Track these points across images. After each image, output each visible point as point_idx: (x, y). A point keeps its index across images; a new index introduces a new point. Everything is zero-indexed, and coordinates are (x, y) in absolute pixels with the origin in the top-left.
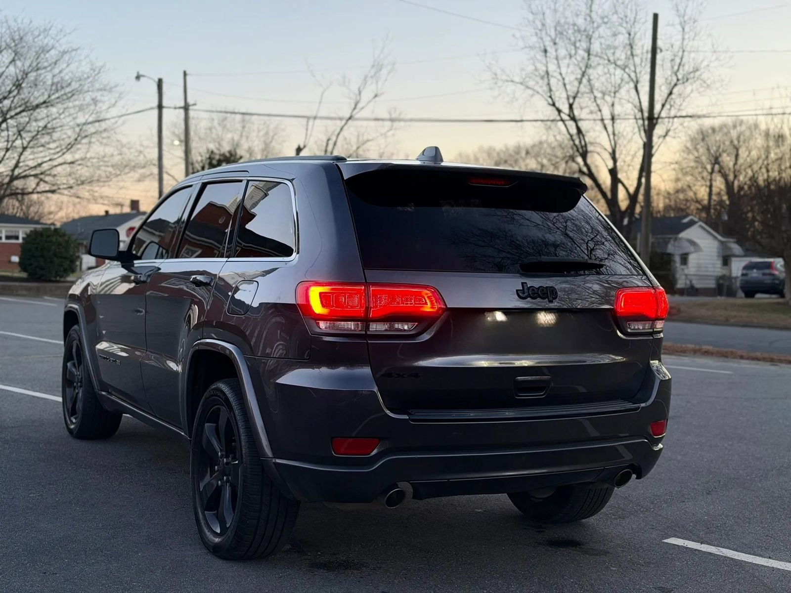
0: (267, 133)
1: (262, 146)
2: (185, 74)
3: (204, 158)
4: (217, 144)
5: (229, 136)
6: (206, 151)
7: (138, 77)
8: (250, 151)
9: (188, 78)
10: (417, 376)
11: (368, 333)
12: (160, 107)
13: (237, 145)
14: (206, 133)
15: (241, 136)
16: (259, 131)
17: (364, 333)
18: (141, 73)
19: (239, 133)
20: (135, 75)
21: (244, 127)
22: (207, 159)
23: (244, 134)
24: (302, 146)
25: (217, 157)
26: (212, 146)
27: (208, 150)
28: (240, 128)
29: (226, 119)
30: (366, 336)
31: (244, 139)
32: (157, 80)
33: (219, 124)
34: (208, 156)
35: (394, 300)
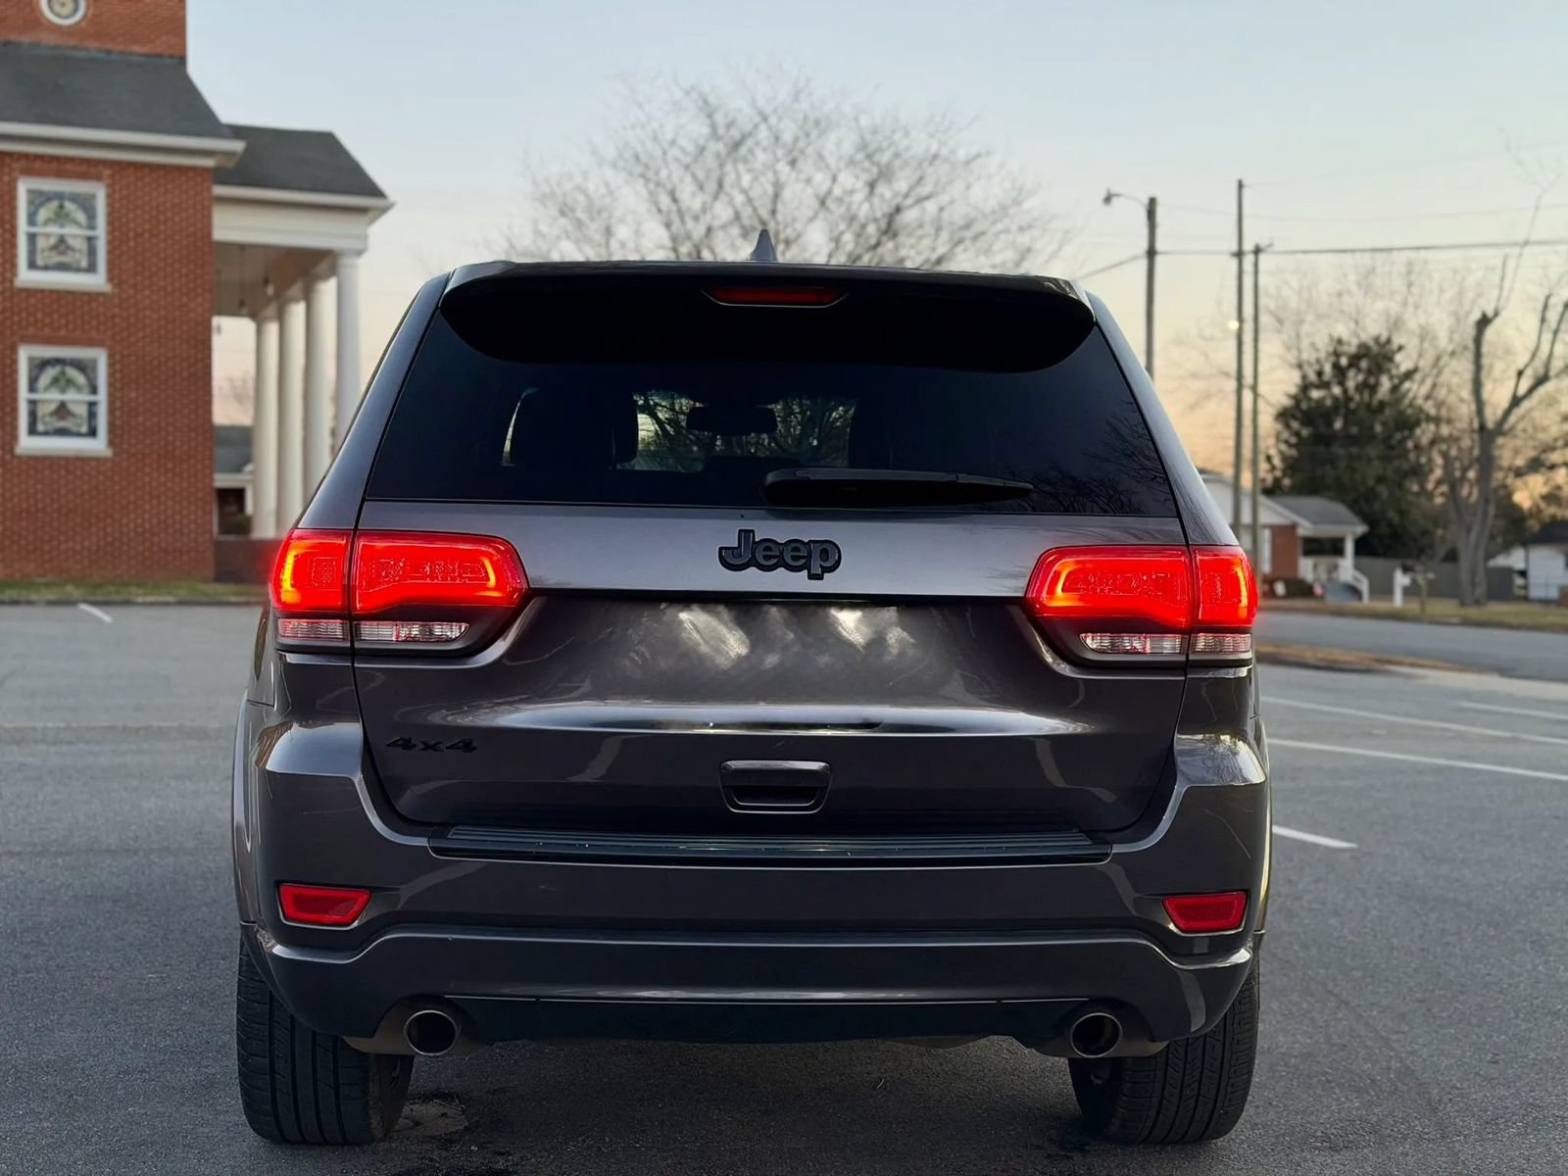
0: (1461, 293)
1: (1449, 321)
2: (1240, 186)
3: (1322, 355)
4: (1352, 325)
5: (1380, 305)
6: (1326, 340)
7: (1108, 199)
8: (1425, 335)
9: (1246, 192)
10: (468, 747)
11: (357, 645)
12: (1151, 253)
13: (1397, 324)
14: (1330, 304)
15: (1405, 304)
16: (1442, 291)
17: (348, 645)
18: (1114, 190)
19: (1399, 298)
20: (1103, 194)
21: (1410, 285)
22: (1329, 354)
23: (1411, 300)
24: (1490, 313)
25: (1353, 349)
26: (1342, 330)
27: (1331, 338)
28: (1403, 289)
29: (1372, 271)
30: (353, 654)
31: (1410, 309)
32: (1146, 201)
33: (1359, 285)
34: (1331, 349)
35: (417, 568)
